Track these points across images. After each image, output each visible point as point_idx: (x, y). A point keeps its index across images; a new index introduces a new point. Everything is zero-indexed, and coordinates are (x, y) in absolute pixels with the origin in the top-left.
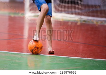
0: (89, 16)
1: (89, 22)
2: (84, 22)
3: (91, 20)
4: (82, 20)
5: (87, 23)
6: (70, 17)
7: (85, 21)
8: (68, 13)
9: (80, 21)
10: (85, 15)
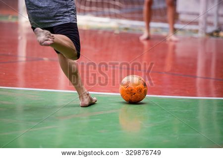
0: (133, 19)
1: (133, 30)
2: (125, 31)
3: (137, 26)
4: (122, 27)
5: (130, 32)
6: (101, 22)
7: (127, 29)
8: (97, 16)
9: (119, 29)
10: (126, 18)
